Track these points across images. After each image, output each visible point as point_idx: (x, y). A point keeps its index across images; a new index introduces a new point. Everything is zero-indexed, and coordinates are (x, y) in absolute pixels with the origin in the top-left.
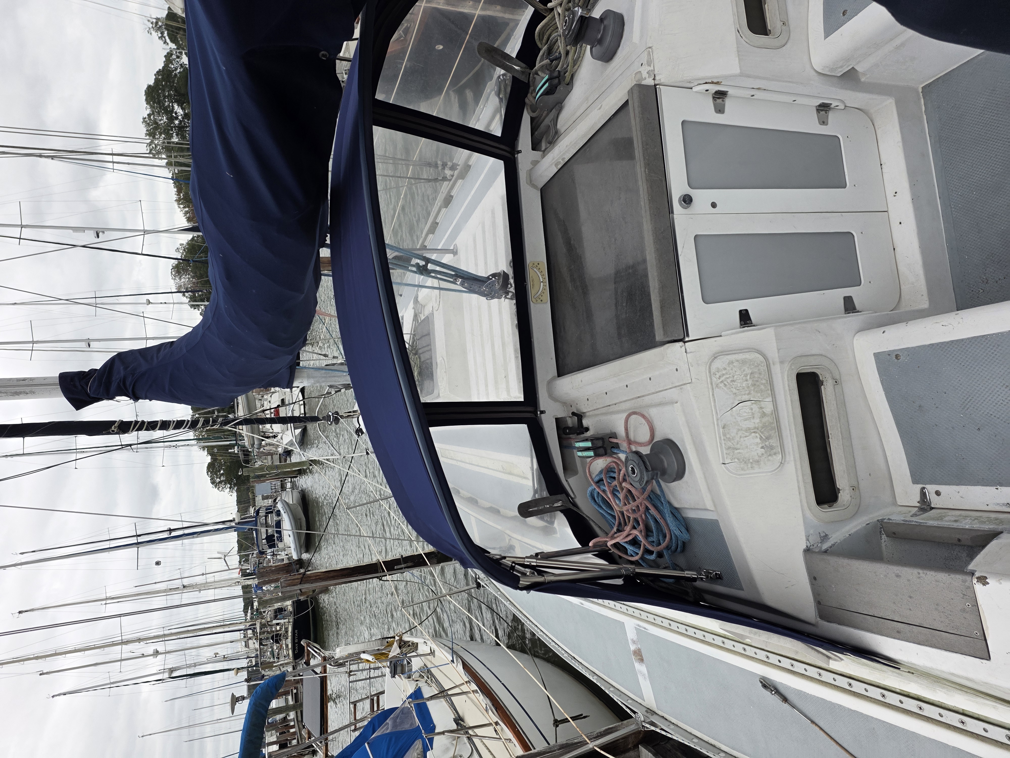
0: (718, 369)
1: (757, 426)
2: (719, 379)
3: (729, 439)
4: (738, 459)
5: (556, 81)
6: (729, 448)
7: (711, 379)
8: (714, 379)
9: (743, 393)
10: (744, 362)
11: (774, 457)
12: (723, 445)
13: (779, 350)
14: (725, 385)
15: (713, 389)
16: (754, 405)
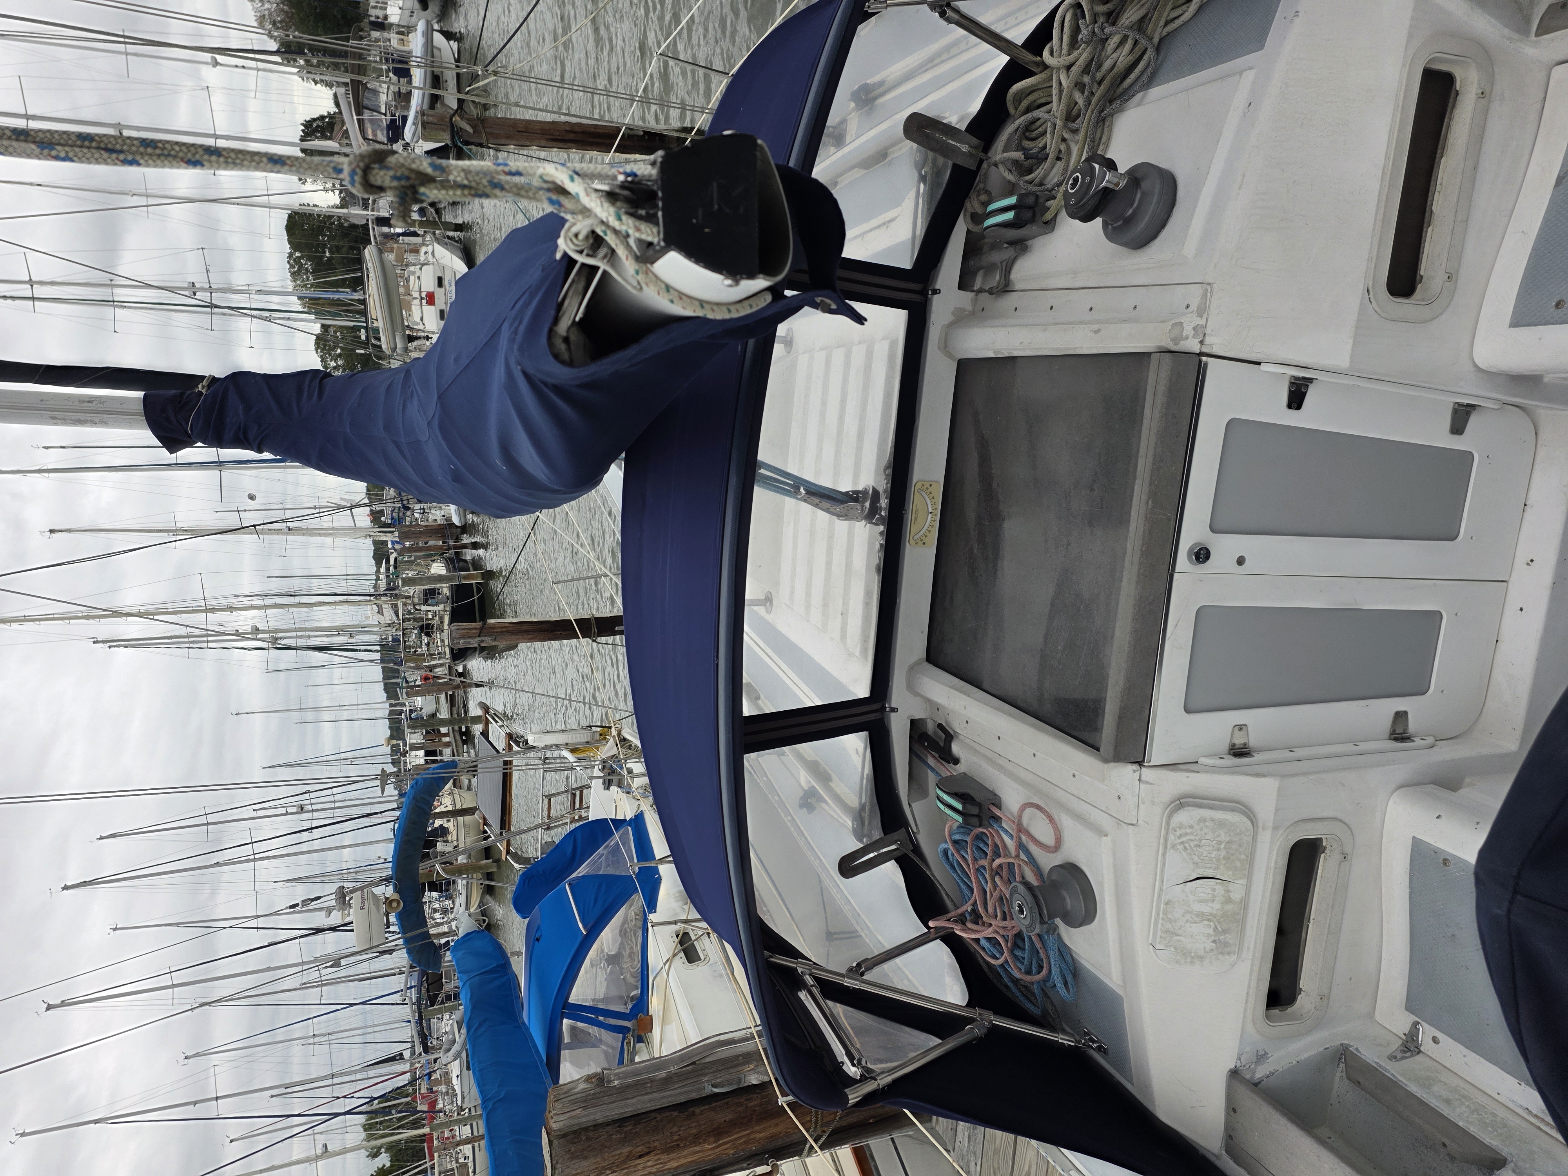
0: (1181, 824)
1: (1215, 912)
2: (1179, 838)
3: (1170, 921)
4: (1175, 948)
5: (1028, 214)
6: (1167, 931)
7: (1167, 834)
8: (1171, 837)
9: (1209, 866)
10: (1221, 824)
11: (1227, 957)
12: (1160, 925)
13: (1277, 810)
14: (1185, 848)
15: (1166, 848)
16: (1219, 886)
